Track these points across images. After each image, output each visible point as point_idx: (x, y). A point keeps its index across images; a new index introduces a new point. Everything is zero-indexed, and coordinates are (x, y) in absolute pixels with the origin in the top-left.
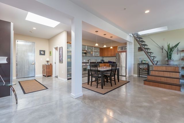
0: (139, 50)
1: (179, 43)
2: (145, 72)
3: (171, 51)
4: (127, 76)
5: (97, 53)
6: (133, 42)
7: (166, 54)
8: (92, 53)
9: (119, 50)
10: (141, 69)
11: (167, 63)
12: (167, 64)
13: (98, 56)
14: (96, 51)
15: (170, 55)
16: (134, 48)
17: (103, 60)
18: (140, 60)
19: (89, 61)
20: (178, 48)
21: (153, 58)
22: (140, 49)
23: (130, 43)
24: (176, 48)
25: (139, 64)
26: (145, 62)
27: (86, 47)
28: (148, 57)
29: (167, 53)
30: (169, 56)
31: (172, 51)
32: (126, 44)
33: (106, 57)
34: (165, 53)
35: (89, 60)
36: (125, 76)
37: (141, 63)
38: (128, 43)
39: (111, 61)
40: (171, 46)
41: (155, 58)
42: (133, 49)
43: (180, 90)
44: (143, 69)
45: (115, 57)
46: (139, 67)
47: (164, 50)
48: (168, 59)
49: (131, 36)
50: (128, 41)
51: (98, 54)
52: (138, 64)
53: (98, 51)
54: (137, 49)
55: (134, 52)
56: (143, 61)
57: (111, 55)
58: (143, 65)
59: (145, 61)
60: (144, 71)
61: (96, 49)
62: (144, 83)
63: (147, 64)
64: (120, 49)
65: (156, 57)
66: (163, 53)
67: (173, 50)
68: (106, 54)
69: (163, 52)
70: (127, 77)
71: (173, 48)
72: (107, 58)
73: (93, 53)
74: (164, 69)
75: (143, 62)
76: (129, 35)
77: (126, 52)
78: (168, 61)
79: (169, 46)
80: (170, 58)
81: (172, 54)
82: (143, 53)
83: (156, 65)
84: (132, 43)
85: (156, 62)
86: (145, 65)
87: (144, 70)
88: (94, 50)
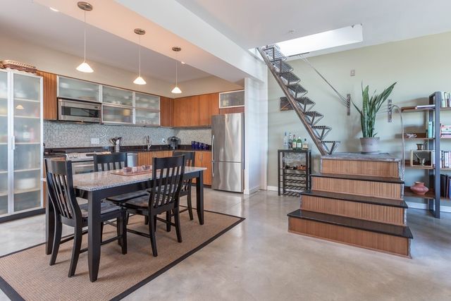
0: (282, 105)
1: (392, 87)
2: (301, 179)
3: (371, 110)
4: (247, 191)
5: (152, 115)
6: (265, 80)
7: (359, 119)
8: (127, 112)
9: (223, 104)
10: (287, 168)
11: (361, 149)
12: (363, 153)
13: (155, 123)
14: (145, 106)
15: (371, 124)
16: (269, 100)
17: (175, 140)
18: (286, 139)
19: (118, 142)
20: (390, 101)
21: (320, 131)
22: (286, 104)
23: (258, 84)
24: (386, 102)
25: (282, 152)
26: (299, 145)
27: (98, 91)
28: (307, 129)
29: (362, 117)
30: (367, 127)
31: (376, 112)
32: (241, 84)
33: (186, 128)
34: (356, 118)
35: (114, 140)
36: (242, 193)
37: (287, 149)
38: (248, 82)
39: (201, 141)
40: (371, 95)
41: (326, 131)
42: (267, 103)
43: (406, 253)
44: (295, 168)
45: (209, 128)
46: (284, 163)
47: (352, 108)
48: (364, 136)
49: (256, 58)
50: (249, 76)
51: (155, 118)
52: (279, 151)
53: (153, 108)
54: (278, 103)
55: (268, 113)
56: (294, 140)
57: (199, 121)
58: (294, 155)
59: (299, 141)
60: (297, 175)
61: (145, 100)
62: (290, 224)
63: (306, 151)
64: (228, 102)
65: (329, 129)
66: (350, 117)
67: (376, 106)
68: (183, 117)
69: (349, 114)
70: (245, 197)
71: (377, 100)
72: (189, 132)
73: (131, 114)
74: (353, 169)
75: (294, 146)
76: (252, 55)
77: (242, 110)
78: (363, 141)
79: (365, 94)
80: (371, 134)
81: (374, 119)
82: (293, 115)
83: (330, 153)
84: (263, 82)
85: (329, 146)
86: (300, 155)
87: (297, 172)
88: (137, 102)
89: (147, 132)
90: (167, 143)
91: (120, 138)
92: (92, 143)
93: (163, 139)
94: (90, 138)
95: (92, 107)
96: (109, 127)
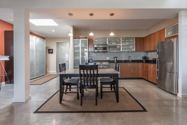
13: (132, 50)
14: (127, 43)
17: (145, 58)
19: (115, 59)
27: (107, 40)
36: (176, 95)
51: (132, 47)
53: (131, 43)
61: (127, 40)
64: (171, 33)
70: (178, 98)
73: (120, 47)
89: (130, 54)
90: (141, 59)
91: (116, 57)
92: (107, 59)
93: (139, 57)
94: (106, 57)
95: (104, 46)
96: (113, 53)
